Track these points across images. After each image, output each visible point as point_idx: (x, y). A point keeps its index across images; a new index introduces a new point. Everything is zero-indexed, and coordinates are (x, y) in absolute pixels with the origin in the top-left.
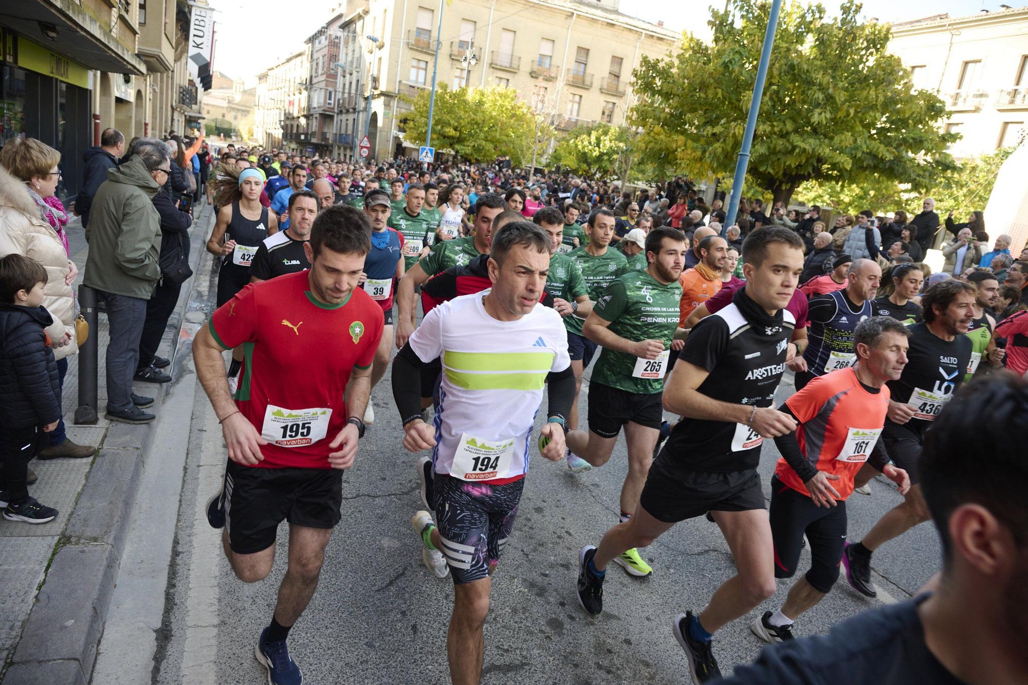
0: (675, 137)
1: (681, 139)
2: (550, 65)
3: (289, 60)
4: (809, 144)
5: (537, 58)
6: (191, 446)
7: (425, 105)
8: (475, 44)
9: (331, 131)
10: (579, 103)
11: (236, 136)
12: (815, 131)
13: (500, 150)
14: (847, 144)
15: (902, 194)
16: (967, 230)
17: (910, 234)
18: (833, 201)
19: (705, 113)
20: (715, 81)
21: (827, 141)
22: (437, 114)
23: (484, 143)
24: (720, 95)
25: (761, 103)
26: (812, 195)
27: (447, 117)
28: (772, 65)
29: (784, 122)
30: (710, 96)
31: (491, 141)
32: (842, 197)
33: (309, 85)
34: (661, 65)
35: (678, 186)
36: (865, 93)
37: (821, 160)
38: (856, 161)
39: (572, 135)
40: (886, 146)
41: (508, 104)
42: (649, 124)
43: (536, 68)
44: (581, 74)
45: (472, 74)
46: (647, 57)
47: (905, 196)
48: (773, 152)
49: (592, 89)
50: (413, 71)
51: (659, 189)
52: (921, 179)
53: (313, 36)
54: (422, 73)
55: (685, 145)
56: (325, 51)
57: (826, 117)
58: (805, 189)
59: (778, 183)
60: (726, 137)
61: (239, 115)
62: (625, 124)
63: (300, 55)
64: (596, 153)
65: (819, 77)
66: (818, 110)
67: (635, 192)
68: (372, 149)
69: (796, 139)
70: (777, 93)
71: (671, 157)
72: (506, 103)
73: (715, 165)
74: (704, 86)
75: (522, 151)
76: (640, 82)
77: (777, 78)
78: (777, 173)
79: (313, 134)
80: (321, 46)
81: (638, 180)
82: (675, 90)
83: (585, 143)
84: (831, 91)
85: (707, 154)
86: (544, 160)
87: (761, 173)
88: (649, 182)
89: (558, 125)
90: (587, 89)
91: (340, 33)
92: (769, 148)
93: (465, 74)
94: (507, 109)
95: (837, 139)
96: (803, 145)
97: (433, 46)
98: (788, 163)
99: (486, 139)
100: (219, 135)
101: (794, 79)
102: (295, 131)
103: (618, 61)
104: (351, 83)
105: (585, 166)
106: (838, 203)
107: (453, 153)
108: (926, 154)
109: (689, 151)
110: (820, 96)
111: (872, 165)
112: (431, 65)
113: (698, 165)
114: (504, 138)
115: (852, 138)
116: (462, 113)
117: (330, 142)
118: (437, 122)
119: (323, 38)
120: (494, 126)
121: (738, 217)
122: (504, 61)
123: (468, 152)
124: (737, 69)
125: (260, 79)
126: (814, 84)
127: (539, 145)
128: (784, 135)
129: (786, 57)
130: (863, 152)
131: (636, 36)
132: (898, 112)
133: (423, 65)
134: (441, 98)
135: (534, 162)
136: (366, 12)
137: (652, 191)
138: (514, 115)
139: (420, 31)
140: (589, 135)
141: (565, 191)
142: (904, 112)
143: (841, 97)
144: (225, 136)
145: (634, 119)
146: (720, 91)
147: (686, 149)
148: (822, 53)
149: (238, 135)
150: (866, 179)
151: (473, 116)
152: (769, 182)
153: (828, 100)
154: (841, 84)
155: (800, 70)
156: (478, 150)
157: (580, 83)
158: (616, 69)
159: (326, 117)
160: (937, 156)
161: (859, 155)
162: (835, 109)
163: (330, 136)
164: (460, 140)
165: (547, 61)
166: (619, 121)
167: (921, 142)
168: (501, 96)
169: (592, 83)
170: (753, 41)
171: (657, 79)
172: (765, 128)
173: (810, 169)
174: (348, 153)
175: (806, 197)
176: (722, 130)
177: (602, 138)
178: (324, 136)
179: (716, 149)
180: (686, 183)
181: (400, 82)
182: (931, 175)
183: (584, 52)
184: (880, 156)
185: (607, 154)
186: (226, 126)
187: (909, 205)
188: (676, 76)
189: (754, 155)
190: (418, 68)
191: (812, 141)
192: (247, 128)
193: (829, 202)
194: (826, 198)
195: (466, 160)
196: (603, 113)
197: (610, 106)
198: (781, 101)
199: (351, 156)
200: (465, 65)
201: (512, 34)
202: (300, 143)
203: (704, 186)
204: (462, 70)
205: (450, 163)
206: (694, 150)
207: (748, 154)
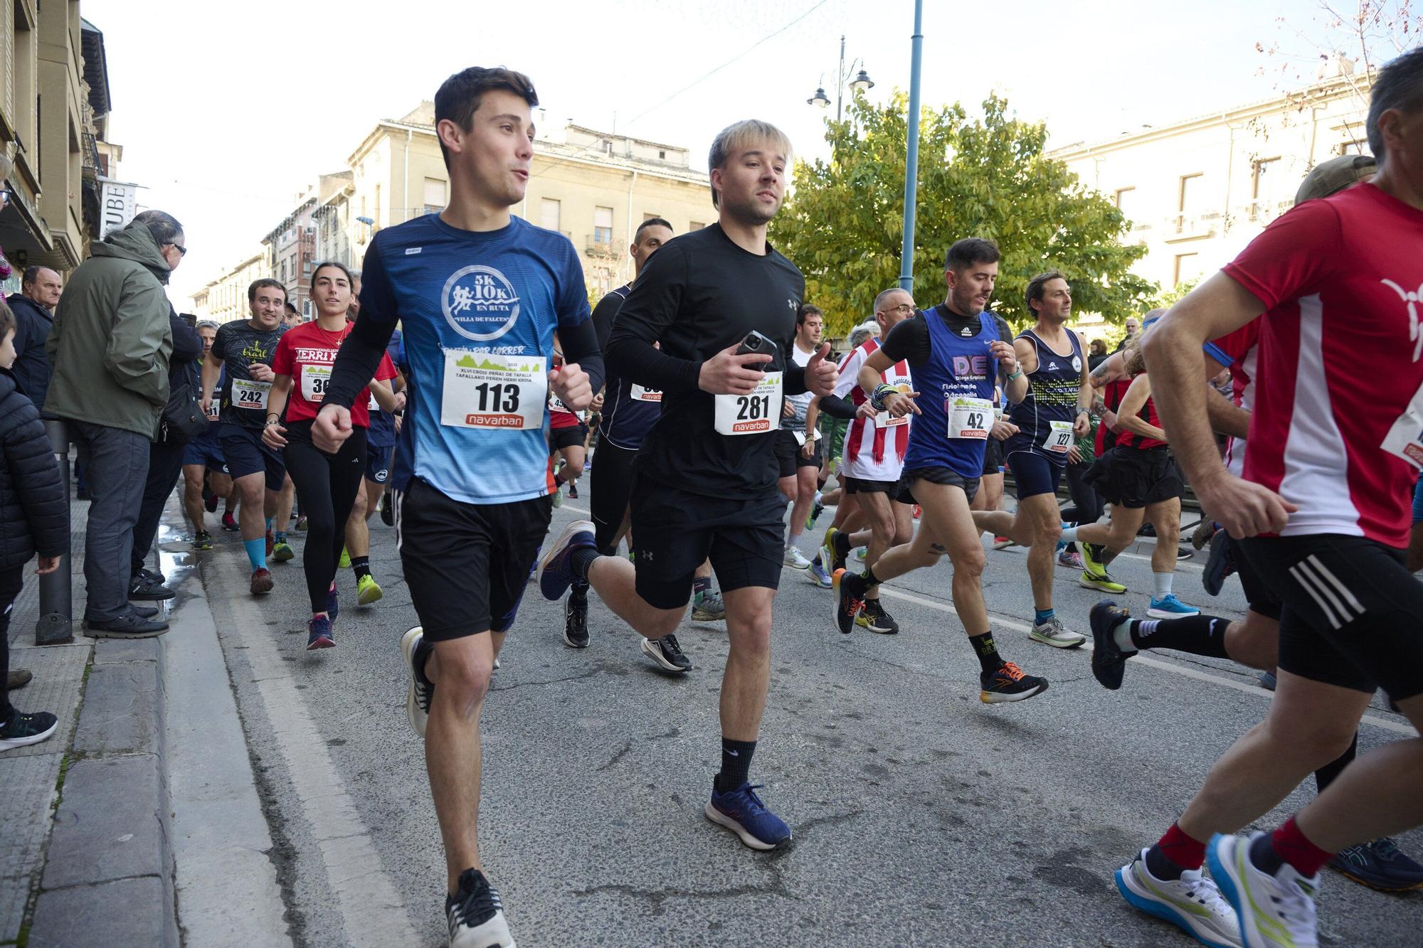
2: (611, 239)
3: (240, 269)
5: (592, 232)
14: (1022, 264)
19: (837, 250)
20: (848, 205)
24: (855, 222)
29: (939, 250)
30: (843, 226)
36: (1029, 204)
43: (592, 245)
48: (932, 285)
53: (277, 230)
55: (820, 291)
56: (295, 249)
57: (992, 233)
60: (871, 273)
63: (256, 259)
65: (973, 186)
66: (981, 225)
70: (928, 210)
73: (860, 311)
80: (287, 244)
82: (794, 228)
85: (851, 298)
91: (313, 223)
101: (944, 193)
109: (827, 299)
110: (980, 209)
119: (289, 232)
124: (871, 188)
126: (970, 196)
136: (351, 192)
143: (1005, 206)
146: (854, 217)
148: (971, 162)
153: (990, 214)
154: (1002, 192)
155: (949, 180)
162: (1000, 223)
167: (1105, 256)
179: (861, 289)
201: (555, 204)
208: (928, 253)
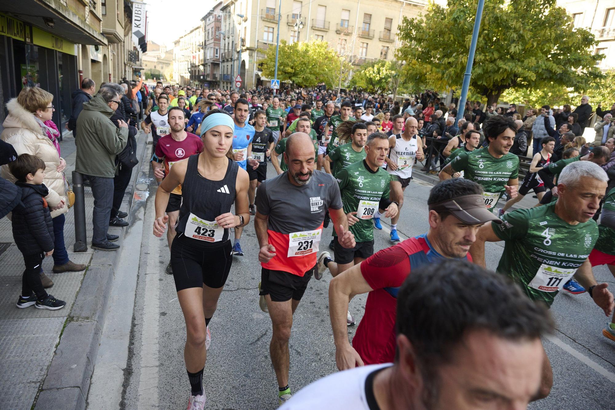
0: (425, 66)
1: (429, 67)
2: (348, 25)
3: (192, 32)
4: (508, 66)
5: (340, 22)
6: (141, 263)
7: (273, 54)
8: (302, 16)
9: (218, 73)
10: (367, 48)
11: (163, 79)
12: (512, 57)
13: (320, 79)
14: (532, 65)
15: (569, 94)
16: (609, 115)
17: (574, 119)
18: (525, 100)
19: (443, 50)
20: (449, 30)
21: (520, 63)
22: (280, 59)
23: (309, 75)
24: (452, 38)
25: (478, 42)
26: (512, 97)
27: (286, 61)
28: (484, 18)
29: (493, 53)
30: (446, 39)
31: (314, 74)
32: (531, 97)
33: (204, 46)
34: (415, 22)
35: (428, 95)
36: (543, 32)
37: (516, 76)
38: (539, 75)
39: (363, 68)
40: (557, 65)
41: (323, 51)
42: (409, 59)
43: (339, 28)
44: (367, 30)
45: (301, 34)
46: (406, 17)
47: (571, 95)
48: (486, 72)
49: (374, 39)
50: (266, 34)
51: (417, 98)
52: (580, 84)
53: (206, 16)
54: (271, 35)
55: (431, 70)
56: (213, 25)
57: (519, 49)
58: (507, 94)
59: (490, 91)
60: (457, 64)
61: (164, 66)
62: (395, 60)
63: (198, 28)
64: (378, 78)
65: (513, 24)
66: (514, 45)
67: (402, 101)
68: (243, 82)
69: (501, 64)
70: (488, 35)
71: (423, 78)
72: (322, 51)
73: (450, 82)
74: (442, 33)
75: (332, 79)
76: (402, 33)
77: (488, 26)
78: (489, 85)
79: (208, 75)
80: (210, 22)
81: (404, 93)
82: (424, 37)
83: (371, 72)
84: (521, 32)
85: (445, 75)
86: (346, 84)
87: (479, 85)
88: (411, 94)
89: (354, 62)
90: (371, 39)
91: (221, 13)
92: (483, 69)
93: (296, 34)
94: (322, 54)
95: (526, 62)
96: (505, 67)
97: (277, 18)
98: (495, 79)
99: (311, 73)
100: (153, 79)
101: (498, 26)
102: (197, 74)
103: (389, 21)
104: (229, 43)
105: (371, 86)
106: (529, 101)
107: (291, 82)
108: (583, 69)
109: (434, 74)
110: (515, 36)
111: (549, 77)
112: (276, 30)
113: (440, 82)
114: (322, 72)
115: (535, 61)
116: (295, 58)
117: (218, 79)
118: (281, 64)
119: (211, 17)
120: (315, 65)
121: (465, 113)
122: (320, 25)
123: (300, 81)
124: (462, 22)
125: (175, 44)
126: (511, 28)
127: (343, 75)
128: (493, 61)
129: (493, 13)
130: (543, 69)
131: (400, 5)
132: (564, 43)
133: (271, 30)
134: (283, 49)
135: (340, 86)
137: (412, 100)
138: (327, 58)
139: (268, 9)
140: (373, 67)
141: (359, 102)
142: (568, 43)
143: (528, 35)
144: (156, 79)
145: (399, 56)
146: (452, 36)
147: (432, 73)
148: (516, 9)
149: (164, 78)
150: (545, 86)
151: (302, 59)
152: (484, 91)
153: (519, 38)
154: (527, 28)
155: (501, 20)
156: (306, 80)
157: (366, 36)
158: (388, 26)
159: (215, 65)
160: (590, 69)
161: (540, 71)
162: (525, 43)
163: (218, 76)
164: (295, 75)
165: (346, 23)
166: (391, 58)
167: (580, 61)
168: (318, 46)
169: (374, 35)
170: (472, 3)
171: (413, 30)
172: (481, 57)
173: (510, 81)
174: (229, 86)
175: (508, 99)
176: (454, 60)
177: (381, 69)
178: (214, 76)
179: (450, 72)
180: (433, 94)
181: (258, 41)
182: (587, 82)
183: (368, 16)
184: (553, 71)
185: (384, 78)
186: (157, 73)
187: (574, 101)
188: (425, 28)
189: (474, 74)
190: (268, 32)
191: (510, 64)
192: (169, 74)
193: (523, 101)
194: (521, 99)
195: (299, 86)
196: (382, 53)
197: (386, 48)
198: (490, 40)
199: (231, 87)
200: (296, 28)
201: (324, 8)
202: (200, 81)
203: (445, 95)
204: (295, 31)
205: (289, 89)
206: (437, 73)
207: (470, 74)
208: (486, 56)
